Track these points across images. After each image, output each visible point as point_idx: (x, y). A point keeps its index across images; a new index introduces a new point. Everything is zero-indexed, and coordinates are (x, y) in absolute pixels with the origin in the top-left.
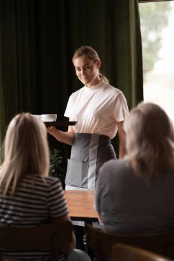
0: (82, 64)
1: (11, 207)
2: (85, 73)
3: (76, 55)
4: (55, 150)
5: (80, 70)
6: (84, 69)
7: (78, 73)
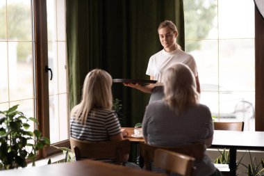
0: (165, 33)
1: (83, 129)
2: (167, 40)
3: (161, 25)
4: (117, 99)
5: (163, 37)
6: (166, 36)
7: (161, 39)
